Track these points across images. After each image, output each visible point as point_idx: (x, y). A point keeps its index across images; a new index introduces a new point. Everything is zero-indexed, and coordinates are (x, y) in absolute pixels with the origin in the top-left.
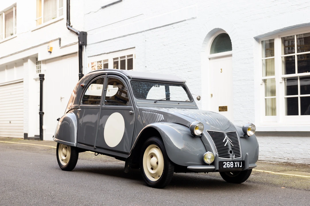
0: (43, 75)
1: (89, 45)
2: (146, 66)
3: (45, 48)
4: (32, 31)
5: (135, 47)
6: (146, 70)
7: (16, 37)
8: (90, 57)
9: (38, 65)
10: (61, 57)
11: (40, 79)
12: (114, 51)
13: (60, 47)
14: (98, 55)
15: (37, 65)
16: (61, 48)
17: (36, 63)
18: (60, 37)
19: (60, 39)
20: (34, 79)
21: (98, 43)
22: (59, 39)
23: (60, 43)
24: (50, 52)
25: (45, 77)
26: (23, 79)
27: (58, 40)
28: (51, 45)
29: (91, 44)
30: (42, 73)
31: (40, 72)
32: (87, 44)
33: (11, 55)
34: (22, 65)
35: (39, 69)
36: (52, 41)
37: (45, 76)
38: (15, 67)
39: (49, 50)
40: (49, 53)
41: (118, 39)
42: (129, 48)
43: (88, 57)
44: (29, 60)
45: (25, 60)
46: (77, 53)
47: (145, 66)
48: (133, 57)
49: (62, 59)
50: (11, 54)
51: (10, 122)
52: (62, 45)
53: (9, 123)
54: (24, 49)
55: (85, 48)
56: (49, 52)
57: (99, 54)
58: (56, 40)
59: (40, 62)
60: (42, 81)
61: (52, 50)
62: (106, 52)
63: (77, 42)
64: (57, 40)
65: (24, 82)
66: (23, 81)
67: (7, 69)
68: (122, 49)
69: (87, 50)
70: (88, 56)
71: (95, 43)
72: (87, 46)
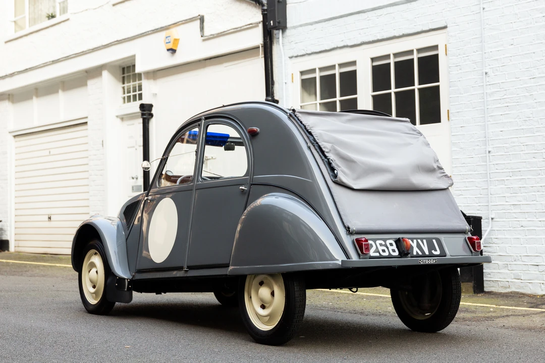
0: (151, 106)
1: (295, 27)
2: (486, 73)
3: (159, 42)
4: (114, 5)
5: (445, 27)
6: (488, 83)
7: (68, 20)
8: (296, 57)
9: (126, 85)
10: (204, 61)
11: (143, 114)
12: (375, 39)
13: (203, 38)
14: (320, 52)
15: (124, 83)
16: (204, 40)
17: (121, 79)
18: (201, 14)
19: (202, 19)
20: (117, 116)
21: (324, 23)
22: (200, 19)
23: (202, 29)
24: (173, 51)
25: (153, 112)
26: (87, 117)
27: (198, 22)
28: (175, 33)
29: (301, 26)
30: (145, 101)
31: (140, 98)
32: (288, 25)
33: (54, 62)
34: (85, 85)
35: (137, 93)
36: (176, 24)
37: (153, 109)
38: (60, 91)
39: (170, 46)
40: (169, 53)
41: (389, 8)
42: (427, 28)
43: (291, 58)
44: (105, 73)
45: (94, 73)
46: (258, 47)
47: (485, 71)
48: (441, 53)
49: (204, 66)
50: (52, 60)
51: (50, 218)
52: (207, 32)
53: (47, 219)
54: (91, 48)
55: (283, 37)
56: (168, 50)
57: (327, 48)
58: (192, 20)
59: (140, 75)
60: (147, 121)
61: (177, 47)
62: (350, 44)
63: (257, 24)
64: (196, 20)
65: (88, 123)
66: (86, 123)
67: (37, 96)
68: (401, 34)
69: (286, 40)
70: (290, 56)
71: (311, 24)
72: (288, 32)
